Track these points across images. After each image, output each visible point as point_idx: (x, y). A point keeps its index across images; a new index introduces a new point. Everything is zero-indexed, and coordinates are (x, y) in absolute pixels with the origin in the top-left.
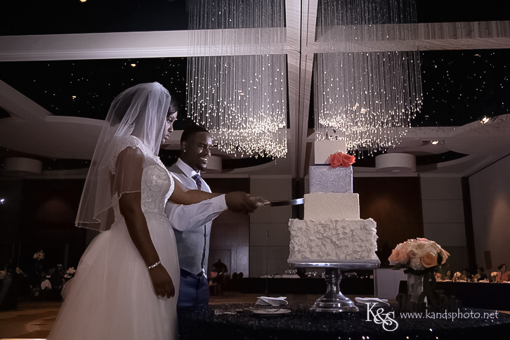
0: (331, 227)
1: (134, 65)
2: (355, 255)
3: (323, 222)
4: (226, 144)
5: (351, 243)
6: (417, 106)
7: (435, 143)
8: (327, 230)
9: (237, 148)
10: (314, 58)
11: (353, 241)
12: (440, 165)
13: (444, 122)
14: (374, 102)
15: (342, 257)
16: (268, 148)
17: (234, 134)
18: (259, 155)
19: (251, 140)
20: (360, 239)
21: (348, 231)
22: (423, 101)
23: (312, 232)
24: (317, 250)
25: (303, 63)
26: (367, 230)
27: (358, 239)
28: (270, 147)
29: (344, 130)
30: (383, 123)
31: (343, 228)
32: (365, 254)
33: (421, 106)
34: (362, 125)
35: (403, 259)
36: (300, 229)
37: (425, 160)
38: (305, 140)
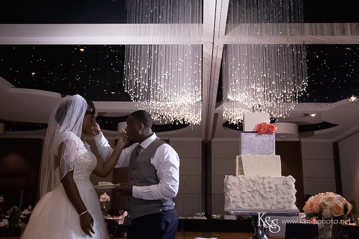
0: (260, 182)
1: (82, 50)
2: (279, 206)
3: (253, 178)
4: (154, 113)
5: (275, 196)
6: (303, 86)
7: (313, 115)
8: (256, 184)
9: (162, 116)
10: (224, 48)
11: (277, 194)
12: (316, 132)
13: (321, 100)
14: (270, 83)
15: (268, 207)
16: (187, 117)
17: (161, 105)
18: (179, 122)
19: (173, 110)
20: (283, 192)
21: (273, 186)
22: (308, 83)
23: (244, 186)
24: (248, 201)
25: (215, 51)
26: (288, 185)
27: (281, 192)
28: (188, 116)
29: (247, 104)
30: (277, 99)
31: (269, 183)
32: (287, 205)
33: (307, 86)
34: (261, 100)
35: (316, 209)
36: (234, 184)
37: (305, 128)
38: (214, 111)
